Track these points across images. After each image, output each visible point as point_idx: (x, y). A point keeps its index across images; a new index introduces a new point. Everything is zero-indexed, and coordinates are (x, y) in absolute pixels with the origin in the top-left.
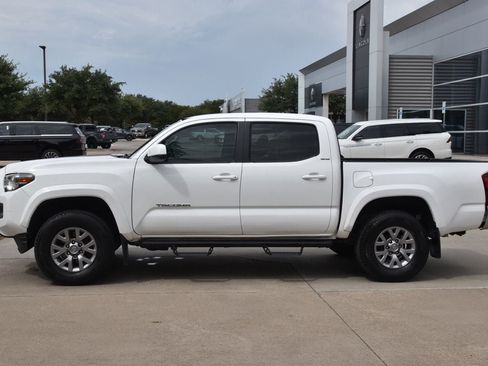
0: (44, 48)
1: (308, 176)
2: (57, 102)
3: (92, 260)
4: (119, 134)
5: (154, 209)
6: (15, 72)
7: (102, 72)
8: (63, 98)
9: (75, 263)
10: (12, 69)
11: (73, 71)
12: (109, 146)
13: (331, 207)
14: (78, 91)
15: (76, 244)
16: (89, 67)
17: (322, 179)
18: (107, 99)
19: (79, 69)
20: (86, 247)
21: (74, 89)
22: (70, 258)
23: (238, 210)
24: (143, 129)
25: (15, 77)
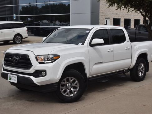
1: (126, 48)
3: (78, 90)
5: (94, 65)
9: (71, 92)
15: (70, 84)
17: (129, 49)
20: (74, 85)
22: (68, 91)
23: (113, 62)
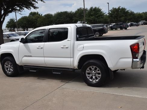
0: (108, 3)
1: (62, 47)
2: (111, 18)
3: (12, 70)
4: (134, 25)
5: (24, 57)
6: (102, 11)
7: (124, 7)
8: (112, 16)
10: (101, 10)
11: (116, 9)
12: (127, 29)
13: (71, 58)
14: (117, 14)
15: (9, 66)
16: (120, 7)
17: (67, 48)
18: (124, 15)
19: (117, 8)
21: (115, 13)
22: (9, 69)
23: (44, 58)
24: (142, 22)
25: (102, 12)
